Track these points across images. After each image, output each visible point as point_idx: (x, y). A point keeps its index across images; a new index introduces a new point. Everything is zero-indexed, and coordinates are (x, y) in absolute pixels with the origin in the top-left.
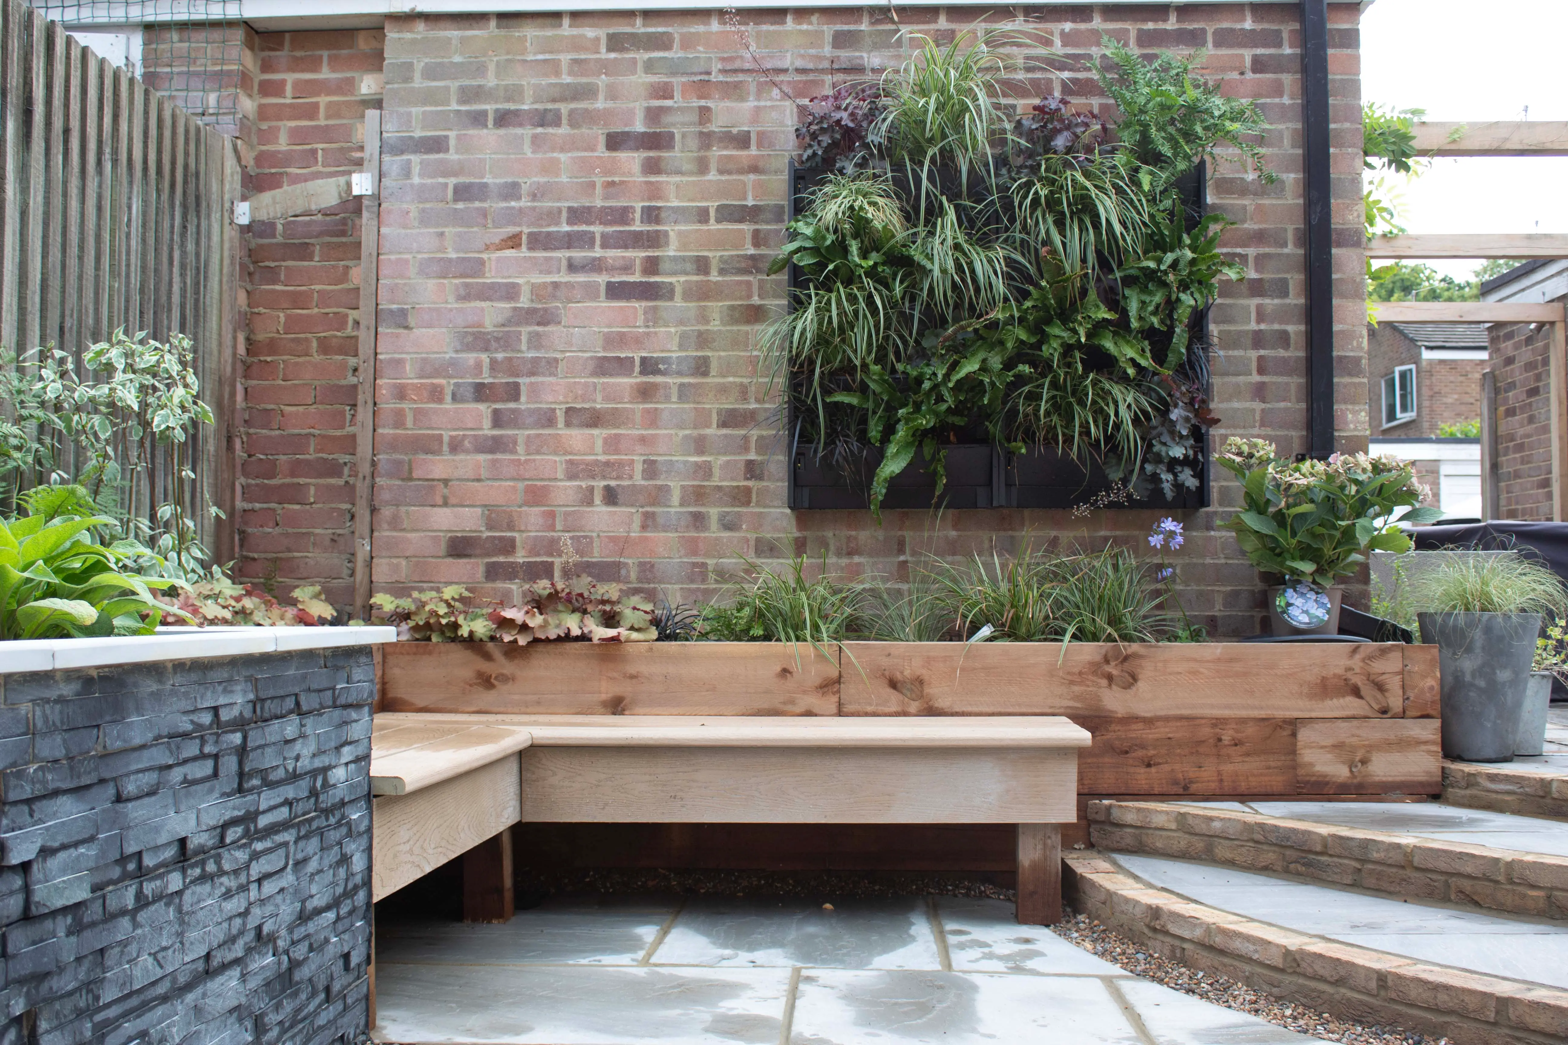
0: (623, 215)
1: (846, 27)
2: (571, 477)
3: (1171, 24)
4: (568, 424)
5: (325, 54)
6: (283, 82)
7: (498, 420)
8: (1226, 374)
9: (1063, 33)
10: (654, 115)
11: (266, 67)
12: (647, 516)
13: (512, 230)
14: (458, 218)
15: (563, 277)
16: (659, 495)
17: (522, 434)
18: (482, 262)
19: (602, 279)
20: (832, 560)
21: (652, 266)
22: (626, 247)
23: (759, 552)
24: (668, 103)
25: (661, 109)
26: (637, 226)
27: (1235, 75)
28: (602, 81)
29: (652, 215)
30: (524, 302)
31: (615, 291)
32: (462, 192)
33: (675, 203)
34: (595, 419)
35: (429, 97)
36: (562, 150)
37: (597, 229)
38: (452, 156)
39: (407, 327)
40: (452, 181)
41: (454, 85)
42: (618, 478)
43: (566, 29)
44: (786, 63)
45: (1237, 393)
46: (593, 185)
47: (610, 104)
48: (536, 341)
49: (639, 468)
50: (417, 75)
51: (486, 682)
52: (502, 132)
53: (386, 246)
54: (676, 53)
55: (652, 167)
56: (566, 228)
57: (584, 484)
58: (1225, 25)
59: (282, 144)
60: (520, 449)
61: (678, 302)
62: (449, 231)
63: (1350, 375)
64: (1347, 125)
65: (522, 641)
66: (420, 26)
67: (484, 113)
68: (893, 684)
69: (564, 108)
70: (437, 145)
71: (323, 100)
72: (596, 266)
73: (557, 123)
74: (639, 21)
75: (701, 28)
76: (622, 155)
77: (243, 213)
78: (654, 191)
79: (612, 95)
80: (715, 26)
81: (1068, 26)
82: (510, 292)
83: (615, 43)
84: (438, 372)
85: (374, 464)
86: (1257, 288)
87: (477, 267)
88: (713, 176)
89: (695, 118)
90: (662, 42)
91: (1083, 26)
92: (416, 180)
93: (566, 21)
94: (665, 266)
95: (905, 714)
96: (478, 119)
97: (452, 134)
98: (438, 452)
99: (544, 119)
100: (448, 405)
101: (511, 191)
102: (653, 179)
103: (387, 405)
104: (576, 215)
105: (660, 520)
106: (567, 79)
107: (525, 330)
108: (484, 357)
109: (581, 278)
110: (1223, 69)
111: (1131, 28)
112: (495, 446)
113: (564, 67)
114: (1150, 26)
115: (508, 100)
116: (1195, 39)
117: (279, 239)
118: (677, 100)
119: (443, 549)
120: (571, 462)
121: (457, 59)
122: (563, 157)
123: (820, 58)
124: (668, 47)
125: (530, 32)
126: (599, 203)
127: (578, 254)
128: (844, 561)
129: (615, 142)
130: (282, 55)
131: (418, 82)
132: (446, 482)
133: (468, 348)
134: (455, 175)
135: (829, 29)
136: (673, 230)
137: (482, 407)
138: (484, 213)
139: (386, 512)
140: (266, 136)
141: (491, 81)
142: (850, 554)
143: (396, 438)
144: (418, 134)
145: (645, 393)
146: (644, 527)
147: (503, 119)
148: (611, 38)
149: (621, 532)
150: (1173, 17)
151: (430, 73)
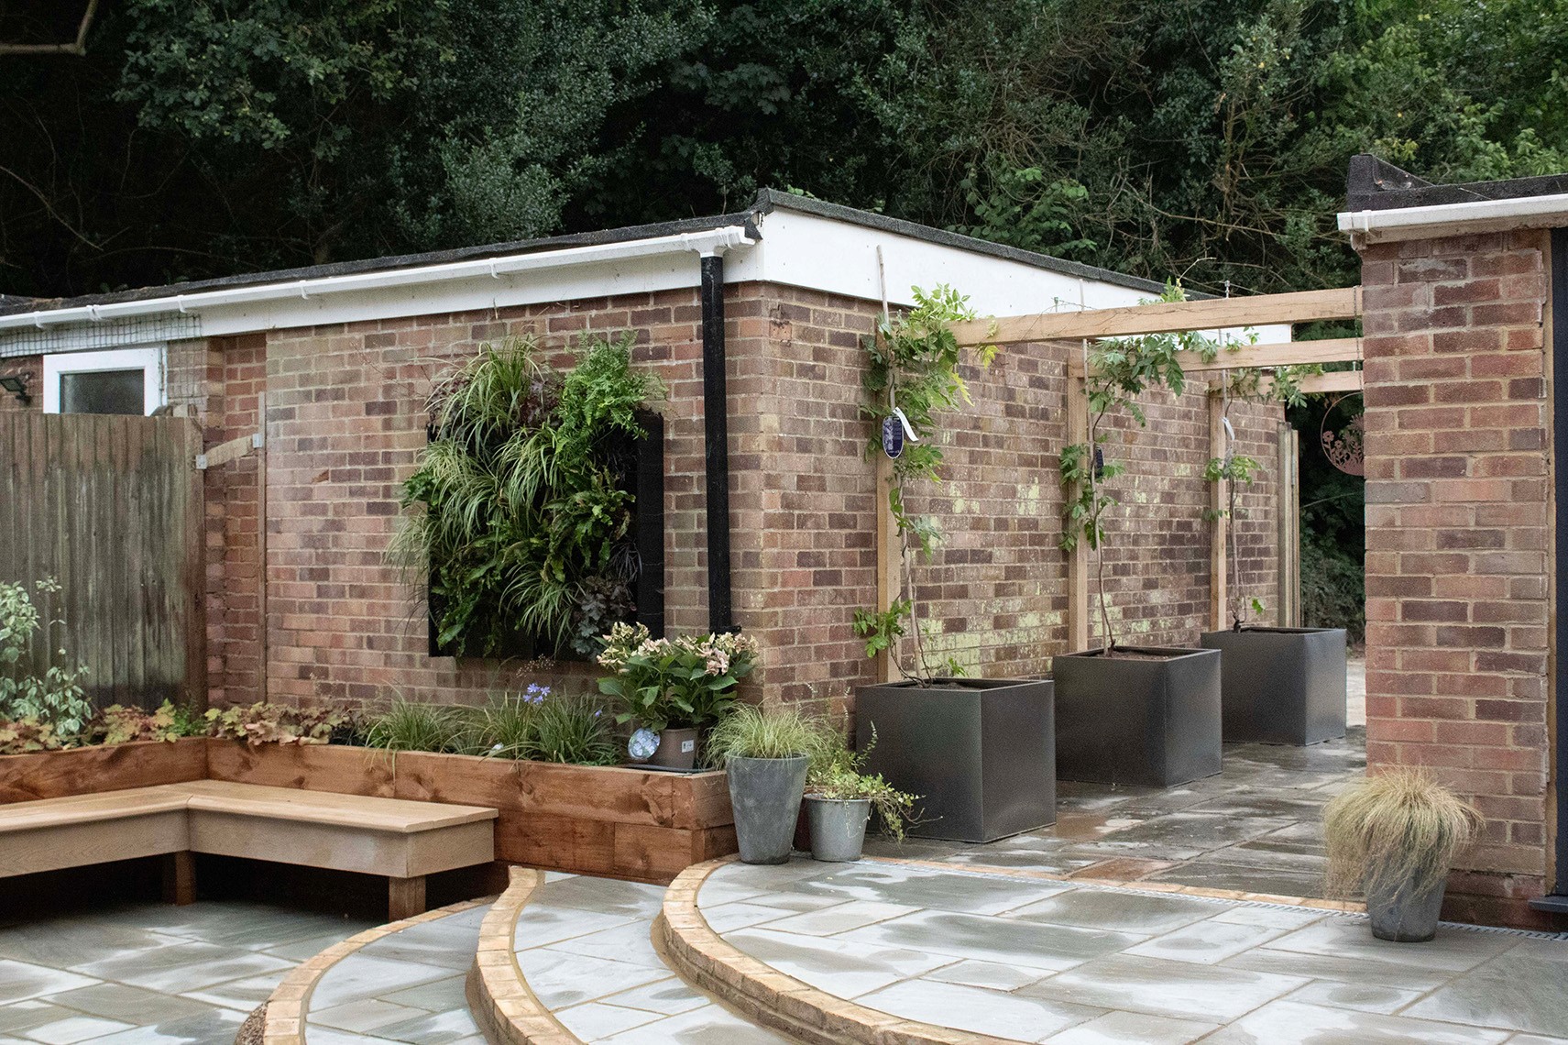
0: (372, 459)
1: (478, 324)
2: (353, 630)
3: (651, 307)
4: (351, 596)
5: (254, 350)
6: (236, 370)
7: (321, 592)
8: (680, 565)
9: (592, 319)
10: (388, 389)
11: (230, 361)
12: (388, 656)
13: (323, 469)
14: (300, 462)
15: (347, 500)
16: (391, 644)
17: (331, 601)
18: (311, 490)
19: (364, 501)
20: (473, 690)
21: (387, 492)
22: (375, 479)
23: (439, 683)
24: (393, 382)
25: (391, 386)
26: (381, 466)
27: (687, 342)
28: (363, 368)
29: (387, 457)
30: (330, 516)
31: (372, 509)
32: (304, 445)
33: (398, 450)
34: (362, 593)
35: (286, 383)
36: (347, 415)
37: (361, 467)
38: (297, 421)
39: (279, 532)
40: (297, 437)
41: (297, 374)
42: (374, 631)
43: (346, 335)
44: (449, 352)
45: (686, 579)
46: (360, 438)
47: (367, 384)
48: (336, 541)
49: (383, 624)
50: (281, 369)
51: (246, 765)
52: (318, 404)
53: (269, 479)
54: (396, 348)
55: (387, 425)
56: (348, 467)
57: (358, 634)
58: (682, 304)
59: (237, 411)
60: (330, 611)
61: (400, 516)
62: (297, 470)
63: (754, 567)
64: (753, 376)
65: (257, 743)
66: (281, 336)
67: (310, 392)
68: (419, 780)
69: (346, 387)
70: (288, 414)
71: (254, 381)
72: (361, 492)
73: (343, 398)
74: (379, 326)
75: (408, 329)
76: (373, 418)
77: (202, 462)
78: (388, 442)
79: (368, 379)
80: (415, 328)
81: (594, 313)
82: (323, 509)
83: (370, 342)
84: (293, 561)
85: (266, 620)
86: (697, 504)
87: (308, 494)
88: (415, 431)
89: (404, 391)
90: (389, 340)
91: (602, 312)
92: (282, 437)
93: (346, 329)
94: (393, 492)
95: (424, 800)
96: (307, 396)
97: (296, 406)
98: (294, 612)
99: (338, 395)
100: (298, 583)
101: (323, 443)
102: (388, 433)
103: (272, 582)
104: (354, 458)
105: (393, 660)
106: (348, 368)
107: (331, 534)
108: (313, 551)
109: (355, 500)
110: (680, 338)
111: (628, 310)
112: (319, 608)
113: (346, 359)
114: (639, 308)
115: (321, 383)
116: (662, 316)
117: (237, 472)
118: (398, 380)
119: (296, 673)
120: (352, 620)
121: (298, 357)
122: (346, 420)
123: (465, 346)
124: (392, 343)
125: (331, 337)
126: (363, 451)
127: (353, 484)
128: (479, 691)
129: (370, 409)
130: (236, 353)
131: (282, 374)
132: (298, 630)
133: (306, 546)
134: (298, 433)
135: (470, 325)
136: (397, 467)
137: (312, 583)
138: (311, 458)
139: (272, 649)
140: (231, 405)
141: (313, 371)
142: (482, 686)
143: (276, 602)
144: (282, 407)
145: (385, 576)
146: (386, 664)
147: (320, 395)
148: (367, 338)
149: (375, 666)
150: (652, 302)
151: (288, 367)
